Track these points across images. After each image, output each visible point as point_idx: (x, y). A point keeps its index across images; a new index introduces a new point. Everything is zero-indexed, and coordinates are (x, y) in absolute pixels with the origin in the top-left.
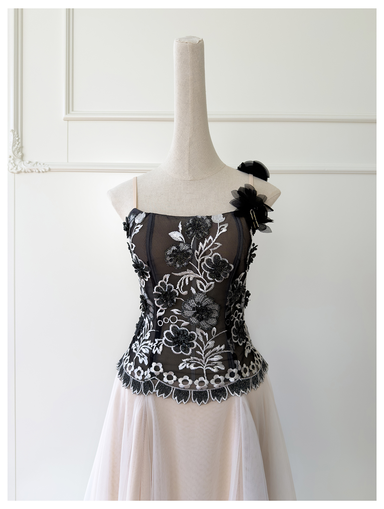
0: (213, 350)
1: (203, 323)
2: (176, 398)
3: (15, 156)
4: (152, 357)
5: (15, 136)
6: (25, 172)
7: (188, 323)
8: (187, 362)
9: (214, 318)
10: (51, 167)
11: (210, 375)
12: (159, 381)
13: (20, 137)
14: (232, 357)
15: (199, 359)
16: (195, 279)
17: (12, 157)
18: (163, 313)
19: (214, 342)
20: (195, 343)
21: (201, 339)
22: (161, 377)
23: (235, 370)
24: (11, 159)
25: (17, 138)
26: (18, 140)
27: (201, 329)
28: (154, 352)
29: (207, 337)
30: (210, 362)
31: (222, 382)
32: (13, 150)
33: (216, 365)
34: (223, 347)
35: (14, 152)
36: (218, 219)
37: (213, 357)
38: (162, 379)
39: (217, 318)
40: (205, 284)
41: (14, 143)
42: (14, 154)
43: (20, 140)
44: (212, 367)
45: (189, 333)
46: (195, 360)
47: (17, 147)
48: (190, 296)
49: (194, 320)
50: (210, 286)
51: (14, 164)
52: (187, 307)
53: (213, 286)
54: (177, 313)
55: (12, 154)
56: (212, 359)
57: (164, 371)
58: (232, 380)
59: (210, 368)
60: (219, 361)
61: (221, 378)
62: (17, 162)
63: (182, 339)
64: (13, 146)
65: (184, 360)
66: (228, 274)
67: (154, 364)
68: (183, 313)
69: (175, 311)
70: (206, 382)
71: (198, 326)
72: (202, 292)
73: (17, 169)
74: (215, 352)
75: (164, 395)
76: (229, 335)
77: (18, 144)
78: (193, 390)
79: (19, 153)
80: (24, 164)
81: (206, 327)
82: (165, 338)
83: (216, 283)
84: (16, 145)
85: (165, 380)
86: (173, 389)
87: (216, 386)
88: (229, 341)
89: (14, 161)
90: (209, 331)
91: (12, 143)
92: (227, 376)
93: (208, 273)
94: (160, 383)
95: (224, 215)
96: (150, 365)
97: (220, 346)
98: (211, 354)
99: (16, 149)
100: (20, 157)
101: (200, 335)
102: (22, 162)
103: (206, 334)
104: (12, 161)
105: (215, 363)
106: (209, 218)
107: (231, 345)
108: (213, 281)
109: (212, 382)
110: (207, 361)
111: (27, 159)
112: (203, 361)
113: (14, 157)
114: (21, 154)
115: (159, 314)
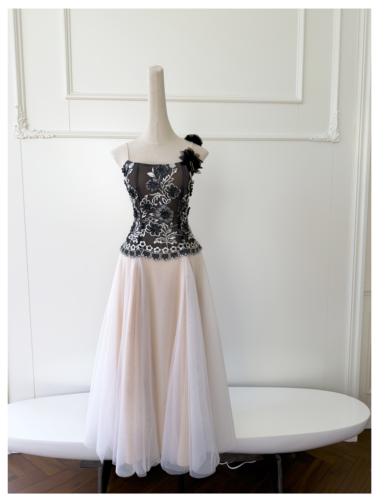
0: (171, 234)
1: (166, 220)
2: (153, 258)
3: (21, 126)
4: (140, 239)
5: (20, 111)
6: (31, 138)
7: (158, 220)
8: (158, 240)
9: (171, 218)
10: (55, 135)
11: (170, 246)
12: (144, 250)
13: (24, 111)
14: (181, 238)
15: (164, 238)
16: (161, 197)
17: (18, 127)
18: (145, 216)
19: (171, 230)
20: (162, 230)
21: (165, 228)
22: (145, 248)
23: (182, 244)
24: (17, 128)
25: (22, 112)
26: (22, 114)
27: (165, 223)
28: (141, 236)
29: (168, 227)
30: (169, 240)
31: (176, 250)
32: (19, 121)
33: (173, 241)
34: (176, 233)
35: (19, 123)
36: (172, 166)
37: (171, 237)
38: (145, 249)
39: (173, 218)
40: (166, 200)
41: (19, 116)
42: (20, 125)
43: (24, 114)
44: (171, 242)
45: (159, 225)
46: (162, 239)
47: (22, 119)
48: (159, 206)
49: (161, 219)
50: (169, 201)
51: (20, 132)
52: (157, 212)
53: (170, 201)
54: (152, 215)
55: (17, 124)
56: (170, 238)
57: (146, 245)
58: (181, 249)
59: (170, 243)
60: (174, 239)
61: (176, 248)
62: (23, 130)
63: (155, 228)
64: (19, 118)
65: (156, 239)
66: (178, 195)
67: (141, 242)
68: (155, 215)
69: (151, 214)
70: (168, 249)
71: (163, 221)
72: (165, 204)
73: (23, 135)
74: (172, 235)
75: (146, 257)
76: (179, 227)
77: (23, 117)
78: (161, 254)
79: (24, 124)
80: (29, 131)
81: (168, 222)
82: (146, 228)
83: (172, 199)
84: (21, 118)
85: (147, 249)
86: (151, 253)
87: (173, 251)
88: (179, 230)
89: (20, 129)
90: (169, 224)
91: (17, 116)
92: (178, 247)
93: (168, 194)
94: (144, 251)
95: (176, 164)
96: (139, 243)
97: (175, 232)
98: (170, 236)
99: (21, 120)
100: (25, 126)
101: (164, 226)
102: (28, 131)
103: (167, 226)
104: (18, 130)
105: (172, 240)
106: (168, 165)
107: (180, 232)
108: (170, 198)
109: (171, 249)
110: (168, 239)
111: (31, 128)
112: (166, 239)
113: (19, 127)
114: (26, 124)
115: (143, 217)
